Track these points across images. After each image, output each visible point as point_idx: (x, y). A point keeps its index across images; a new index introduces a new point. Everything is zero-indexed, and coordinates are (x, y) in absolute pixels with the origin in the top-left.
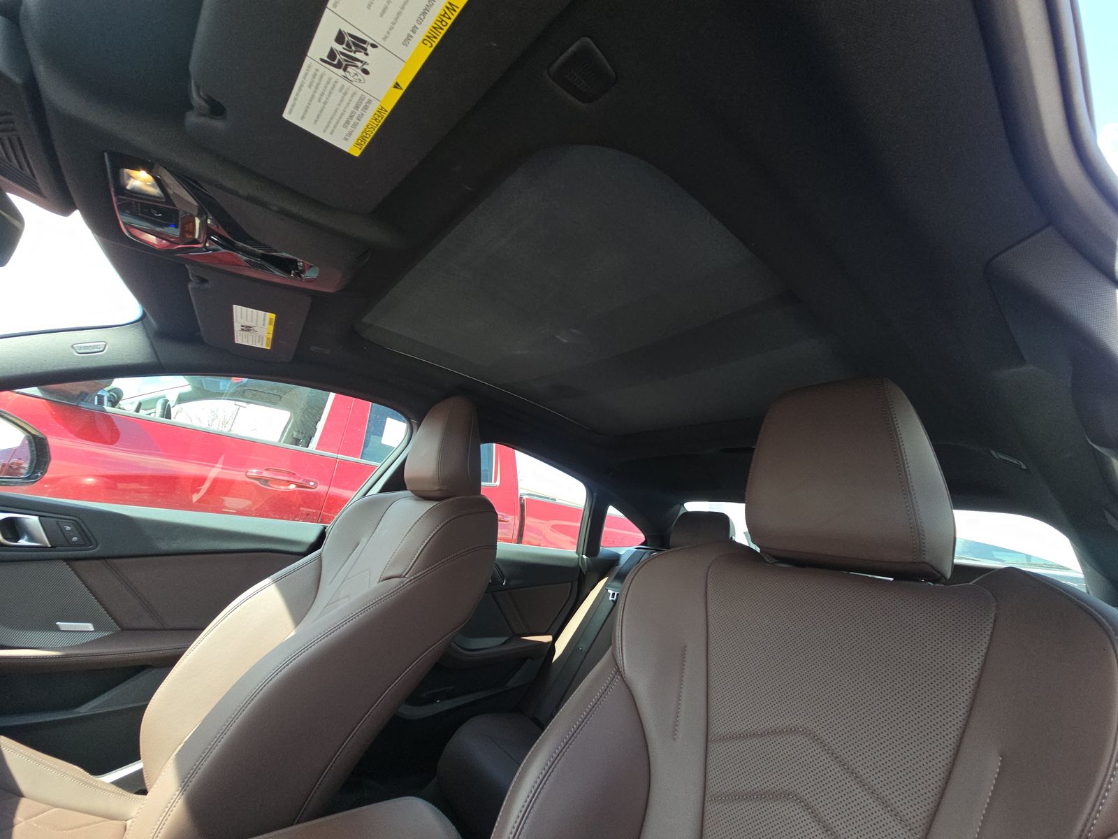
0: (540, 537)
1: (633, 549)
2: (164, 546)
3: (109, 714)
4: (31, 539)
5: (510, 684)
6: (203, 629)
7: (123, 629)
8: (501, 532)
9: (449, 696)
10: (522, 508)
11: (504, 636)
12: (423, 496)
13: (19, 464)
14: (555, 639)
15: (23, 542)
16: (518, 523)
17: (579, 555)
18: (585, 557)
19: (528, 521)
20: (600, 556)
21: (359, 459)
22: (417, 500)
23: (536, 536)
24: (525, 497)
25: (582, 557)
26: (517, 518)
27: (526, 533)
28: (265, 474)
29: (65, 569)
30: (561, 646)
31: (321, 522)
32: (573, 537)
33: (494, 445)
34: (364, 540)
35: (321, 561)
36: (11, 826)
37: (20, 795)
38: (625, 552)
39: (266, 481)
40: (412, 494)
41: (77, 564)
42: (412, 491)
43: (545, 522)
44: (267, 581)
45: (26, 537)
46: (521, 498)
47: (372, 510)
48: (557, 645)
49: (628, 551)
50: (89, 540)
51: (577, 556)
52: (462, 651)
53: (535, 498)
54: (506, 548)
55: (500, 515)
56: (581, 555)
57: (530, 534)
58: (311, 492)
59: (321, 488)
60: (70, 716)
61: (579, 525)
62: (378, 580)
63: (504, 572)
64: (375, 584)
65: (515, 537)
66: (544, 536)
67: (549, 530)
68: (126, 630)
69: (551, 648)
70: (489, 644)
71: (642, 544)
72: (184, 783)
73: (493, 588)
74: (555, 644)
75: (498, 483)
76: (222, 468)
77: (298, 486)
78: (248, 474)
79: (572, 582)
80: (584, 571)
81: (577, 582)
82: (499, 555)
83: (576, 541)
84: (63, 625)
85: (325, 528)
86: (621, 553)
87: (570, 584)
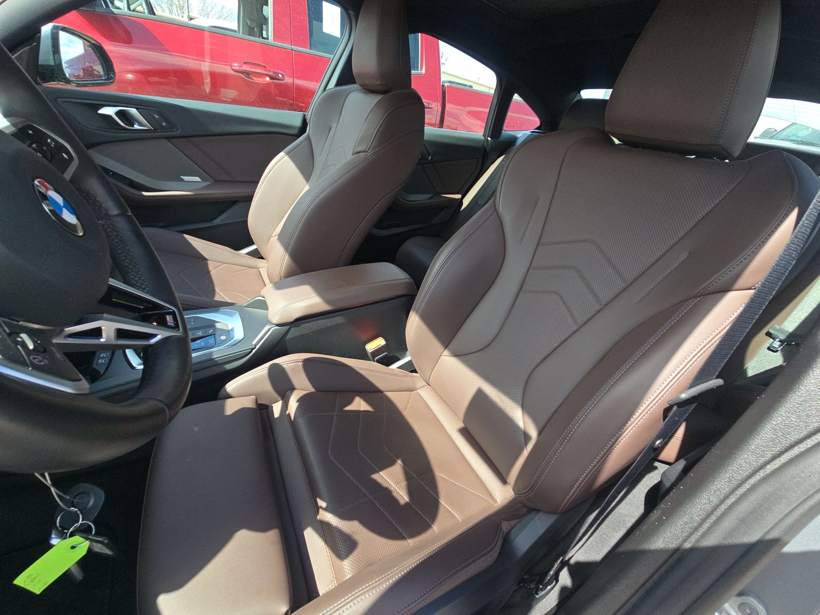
0: (457, 122)
1: (528, 133)
2: (215, 129)
3: (229, 224)
4: (140, 124)
5: (434, 221)
6: (258, 182)
7: (216, 181)
8: (428, 118)
9: (398, 226)
10: (445, 94)
11: (430, 194)
12: (369, 90)
13: (92, 67)
14: (463, 197)
15: (136, 127)
16: (440, 109)
17: (485, 137)
18: (489, 139)
19: (449, 107)
20: (501, 138)
21: (309, 50)
22: (366, 93)
23: (454, 121)
24: (446, 85)
25: (487, 139)
26: (439, 105)
27: (446, 118)
28: (245, 68)
29: (168, 145)
30: (466, 201)
31: (301, 111)
32: (482, 121)
33: (420, 34)
34: (334, 125)
35: (310, 140)
36: (209, 272)
37: (206, 260)
38: (522, 135)
39: (247, 73)
40: (360, 88)
41: (172, 140)
42: (360, 85)
43: (462, 108)
44: (282, 154)
45: (137, 124)
46: (443, 85)
47: (333, 102)
48: (464, 201)
49: (524, 134)
50: (173, 126)
51: (483, 138)
52: (403, 200)
53: (455, 85)
54: (431, 131)
55: (425, 102)
56: (486, 138)
57: (450, 119)
58: (281, 84)
59: (288, 80)
60: (210, 225)
61: (488, 110)
62: (351, 154)
63: (430, 151)
64: (350, 156)
65: (438, 122)
66: (460, 121)
67: (465, 115)
68: (217, 182)
69: (460, 202)
70: (420, 198)
71: (537, 129)
72: (286, 249)
73: (422, 161)
74: (463, 200)
75: (424, 71)
76: (211, 63)
77: (271, 78)
78: (233, 68)
79: (478, 158)
80: (488, 150)
81: (482, 158)
82: (426, 137)
83: (484, 125)
84: (185, 178)
85: (305, 116)
86: (518, 136)
87: (476, 159)
